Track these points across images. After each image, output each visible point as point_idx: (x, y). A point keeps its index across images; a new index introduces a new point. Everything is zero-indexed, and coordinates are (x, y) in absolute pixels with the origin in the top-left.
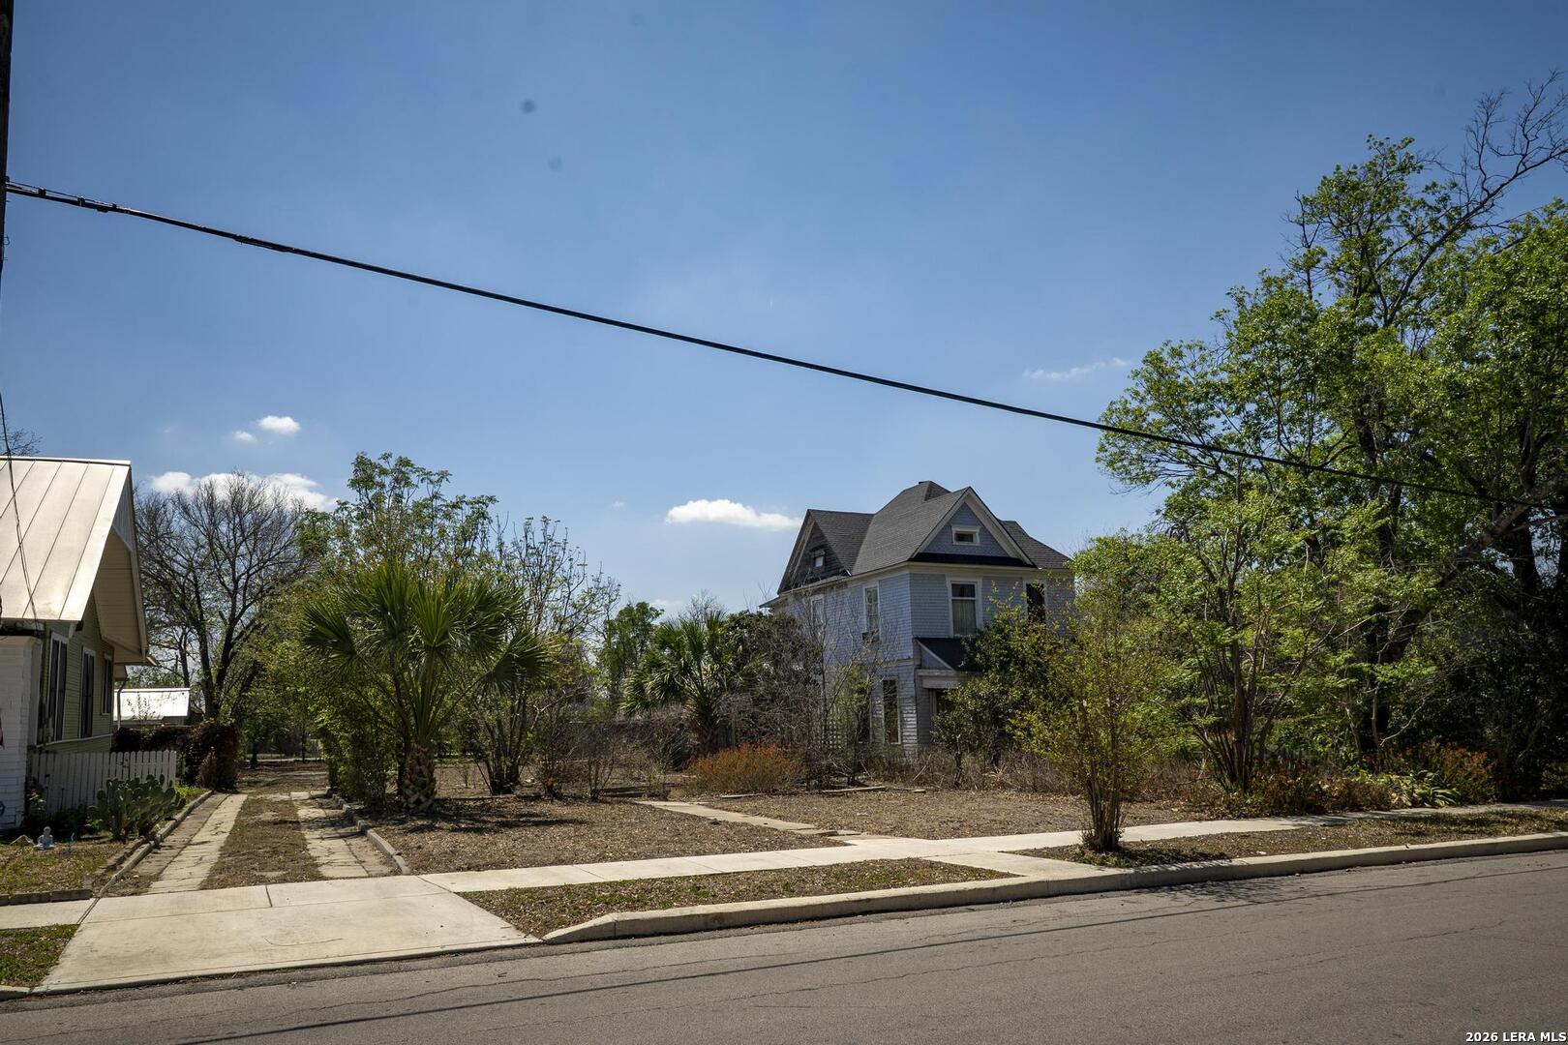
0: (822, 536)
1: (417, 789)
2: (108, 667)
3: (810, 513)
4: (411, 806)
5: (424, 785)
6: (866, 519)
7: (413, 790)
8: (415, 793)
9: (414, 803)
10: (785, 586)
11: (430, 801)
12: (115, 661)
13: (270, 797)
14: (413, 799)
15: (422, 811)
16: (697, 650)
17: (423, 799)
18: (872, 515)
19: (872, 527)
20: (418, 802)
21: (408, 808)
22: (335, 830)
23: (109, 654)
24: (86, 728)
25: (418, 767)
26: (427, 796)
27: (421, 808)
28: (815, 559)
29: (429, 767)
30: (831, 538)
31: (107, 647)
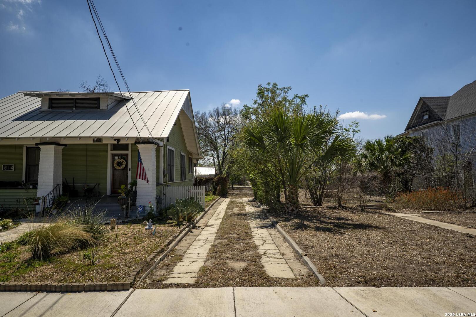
0: (428, 106)
1: (292, 205)
2: (191, 160)
3: (421, 98)
4: (290, 212)
5: (295, 203)
6: (447, 98)
7: (290, 205)
8: (291, 206)
9: (291, 211)
10: (408, 128)
11: (297, 210)
12: (193, 158)
13: (237, 200)
14: (290, 209)
15: (294, 214)
16: (382, 150)
17: (294, 209)
18: (449, 97)
19: (450, 102)
20: (293, 210)
21: (288, 212)
22: (261, 221)
23: (191, 156)
24: (183, 177)
25: (292, 195)
26: (296, 208)
27: (294, 213)
28: (423, 116)
29: (296, 196)
30: (432, 106)
31: (190, 153)
